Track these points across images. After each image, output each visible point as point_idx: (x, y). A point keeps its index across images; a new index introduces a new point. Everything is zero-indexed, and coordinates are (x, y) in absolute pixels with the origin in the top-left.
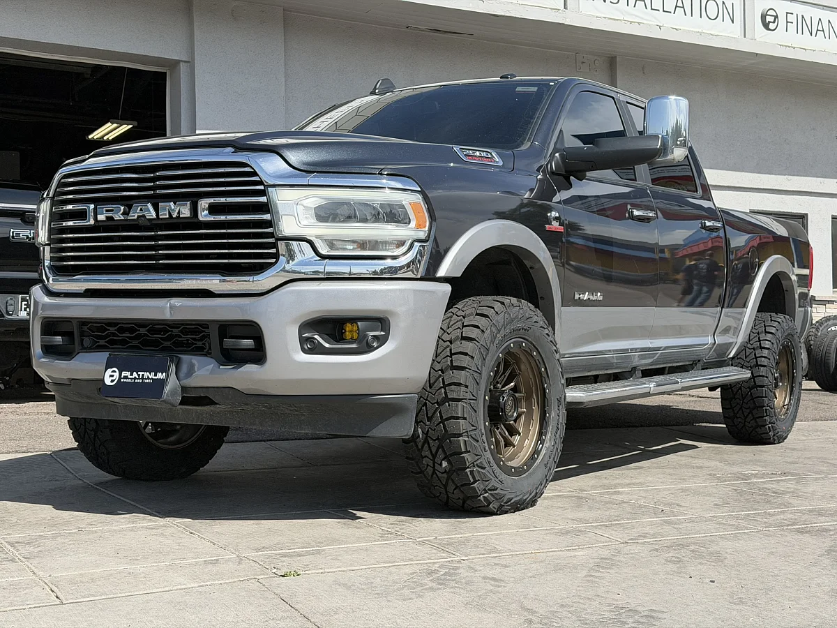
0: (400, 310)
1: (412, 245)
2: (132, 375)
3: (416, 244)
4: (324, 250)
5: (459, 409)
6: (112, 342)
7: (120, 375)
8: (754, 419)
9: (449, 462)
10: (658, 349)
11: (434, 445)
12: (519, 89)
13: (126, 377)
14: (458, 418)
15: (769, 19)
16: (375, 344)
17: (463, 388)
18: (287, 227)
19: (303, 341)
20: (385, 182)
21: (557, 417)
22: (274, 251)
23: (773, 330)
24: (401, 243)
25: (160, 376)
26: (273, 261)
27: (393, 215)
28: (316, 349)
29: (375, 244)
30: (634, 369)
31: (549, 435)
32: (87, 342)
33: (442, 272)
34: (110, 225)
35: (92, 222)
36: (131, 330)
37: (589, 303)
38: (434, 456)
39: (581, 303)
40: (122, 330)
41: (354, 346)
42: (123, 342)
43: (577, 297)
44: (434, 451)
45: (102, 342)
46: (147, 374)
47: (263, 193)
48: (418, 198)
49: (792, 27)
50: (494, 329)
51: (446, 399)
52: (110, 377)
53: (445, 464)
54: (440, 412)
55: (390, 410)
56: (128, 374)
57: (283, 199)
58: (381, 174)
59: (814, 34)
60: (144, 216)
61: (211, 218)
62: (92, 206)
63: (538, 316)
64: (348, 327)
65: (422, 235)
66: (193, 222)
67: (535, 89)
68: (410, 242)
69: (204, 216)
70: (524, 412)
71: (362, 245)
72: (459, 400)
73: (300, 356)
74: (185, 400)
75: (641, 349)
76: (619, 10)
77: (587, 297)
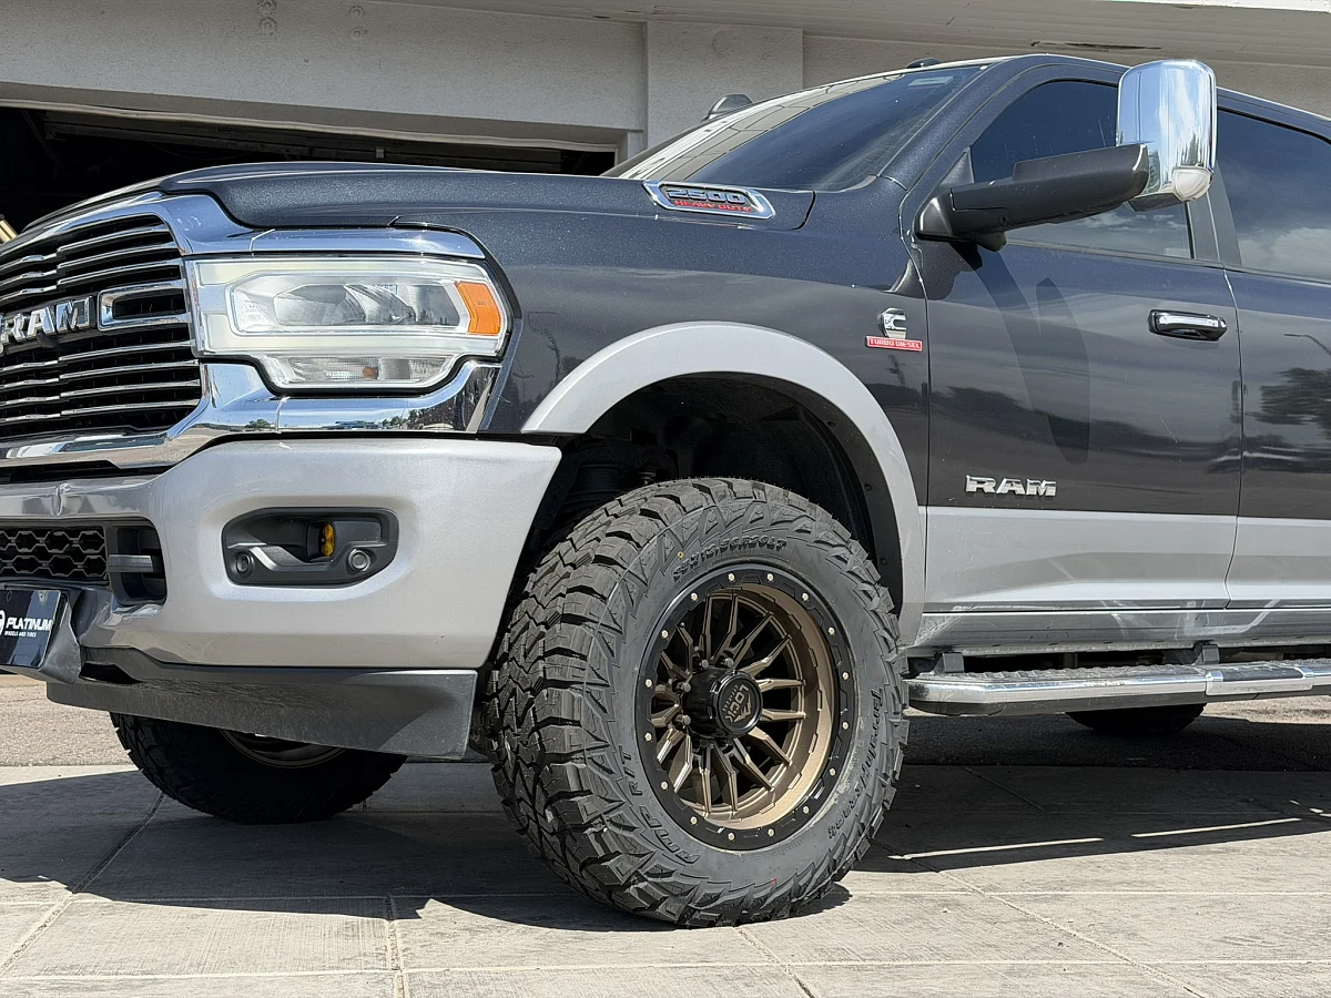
0: (416, 497)
1: (457, 368)
2: (17, 622)
3: (467, 364)
4: (283, 377)
5: (562, 703)
10: (1261, 604)
13: (11, 627)
14: (563, 722)
16: (364, 566)
17: (574, 661)
18: (213, 335)
19: (230, 558)
20: (419, 242)
22: (193, 383)
24: (431, 365)
25: (46, 626)
26: (192, 402)
27: (434, 309)
30: (1202, 644)
34: (11, 349)
37: (1015, 502)
38: (533, 799)
39: (985, 500)
41: (324, 568)
43: (972, 487)
44: (530, 788)
46: (32, 623)
47: (175, 273)
48: (480, 276)
50: (667, 541)
51: (545, 682)
53: (550, 816)
54: (534, 709)
55: (420, 699)
56: (14, 621)
57: (210, 281)
60: (42, 331)
61: (119, 326)
64: (329, 531)
65: (491, 345)
66: (94, 335)
68: (453, 361)
70: (801, 718)
72: (565, 685)
73: (223, 587)
74: (88, 671)
75: (1200, 605)
77: (1004, 488)
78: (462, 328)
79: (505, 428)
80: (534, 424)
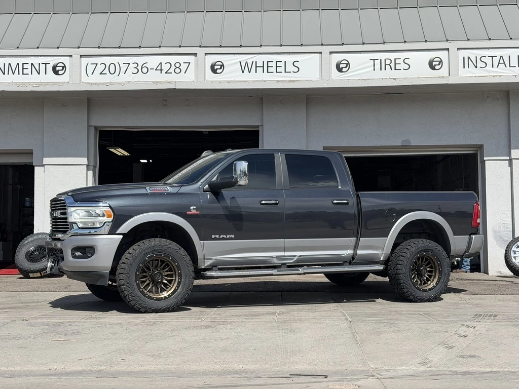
0: (97, 245)
4: (80, 226)
16: (90, 255)
18: (70, 219)
22: (68, 226)
24: (101, 223)
26: (68, 229)
39: (216, 239)
43: (213, 237)
47: (66, 209)
48: (109, 209)
55: (100, 276)
57: (70, 210)
65: (110, 220)
68: (104, 223)
70: (173, 279)
73: (71, 259)
75: (277, 257)
76: (486, 71)
77: (221, 237)
79: (112, 232)
80: (118, 232)
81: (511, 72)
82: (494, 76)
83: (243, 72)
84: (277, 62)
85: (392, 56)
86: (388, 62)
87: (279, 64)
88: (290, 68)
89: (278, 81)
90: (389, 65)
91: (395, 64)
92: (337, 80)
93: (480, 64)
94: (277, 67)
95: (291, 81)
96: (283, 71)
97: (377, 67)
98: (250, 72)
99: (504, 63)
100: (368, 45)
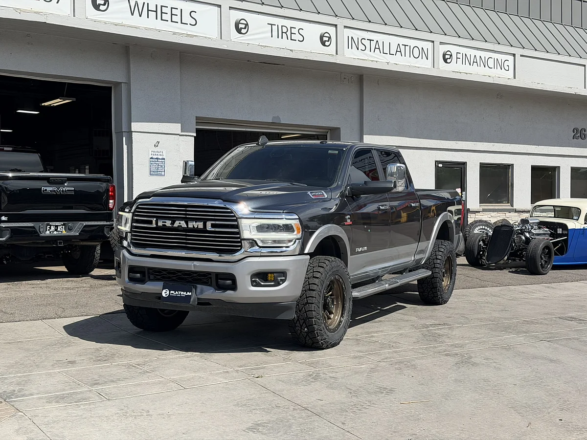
0: (290, 268)
1: (295, 242)
2: (175, 292)
3: (297, 241)
4: (261, 245)
5: (313, 307)
6: (164, 277)
7: (170, 292)
8: (433, 293)
9: (308, 329)
10: (389, 267)
11: (302, 322)
12: (330, 152)
13: (172, 294)
14: (312, 311)
15: (447, 57)
16: (281, 283)
17: (314, 299)
18: (246, 234)
19: (252, 282)
20: (284, 216)
21: (349, 305)
22: (240, 244)
23: (442, 250)
24: (290, 241)
25: (189, 294)
26: (240, 248)
27: (288, 228)
28: (258, 285)
29: (279, 242)
30: (379, 276)
31: (346, 314)
32: (152, 277)
33: (306, 251)
34: (164, 228)
35: (155, 226)
36: (174, 273)
37: (362, 252)
38: (301, 326)
39: (359, 253)
40: (169, 273)
41: (273, 283)
42: (169, 278)
43: (356, 250)
44: (301, 324)
45: (159, 277)
46: (182, 293)
47: (235, 221)
48: (297, 222)
49: (460, 61)
50: (326, 273)
51: (307, 303)
52: (165, 293)
53: (306, 329)
54: (305, 308)
55: (285, 308)
56: (173, 292)
57: (244, 223)
58: (283, 213)
59: (471, 64)
60: (181, 226)
61: (213, 229)
62: (155, 219)
63: (342, 264)
64: (269, 275)
65: (299, 236)
66: (204, 230)
67: (337, 152)
68: (294, 240)
69: (209, 227)
70: (336, 305)
71: (275, 241)
72: (313, 303)
73: (251, 288)
74: (199, 303)
76: (366, 54)
77: (360, 250)
78: (295, 233)
79: (302, 253)
81: (384, 59)
82: (372, 61)
83: (132, 14)
84: (172, 8)
85: (289, 23)
86: (285, 30)
87: (174, 11)
88: (187, 18)
89: (174, 33)
90: (285, 33)
91: (291, 33)
92: (235, 42)
93: (361, 47)
94: (172, 14)
95: (188, 35)
96: (180, 22)
97: (275, 33)
98: (140, 16)
99: (379, 48)
100: (266, 6)
